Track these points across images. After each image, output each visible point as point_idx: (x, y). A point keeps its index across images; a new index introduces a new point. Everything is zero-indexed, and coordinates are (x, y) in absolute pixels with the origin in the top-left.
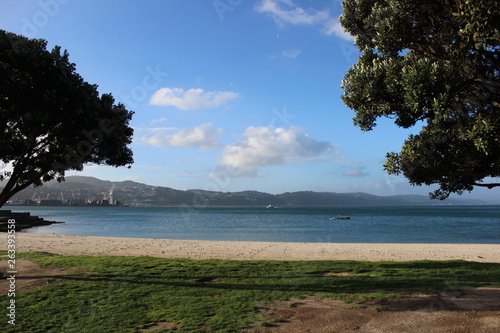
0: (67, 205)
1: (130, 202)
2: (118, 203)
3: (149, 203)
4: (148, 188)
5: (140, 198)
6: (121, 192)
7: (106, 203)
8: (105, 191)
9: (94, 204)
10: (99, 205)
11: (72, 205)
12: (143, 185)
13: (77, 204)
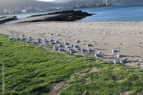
0: (89, 7)
2: (110, 5)
7: (105, 5)
10: (102, 6)
11: (91, 7)
13: (93, 7)
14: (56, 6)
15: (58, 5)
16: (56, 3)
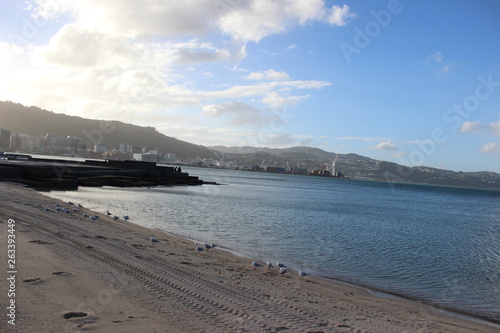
0: (290, 173)
1: (353, 175)
2: (340, 174)
3: (371, 177)
4: (372, 162)
5: (363, 172)
6: (345, 164)
7: (327, 174)
8: (328, 162)
9: (316, 174)
10: (320, 175)
11: (295, 173)
12: (367, 159)
13: (299, 173)
14: (215, 158)
15: (221, 156)
16: (217, 152)
